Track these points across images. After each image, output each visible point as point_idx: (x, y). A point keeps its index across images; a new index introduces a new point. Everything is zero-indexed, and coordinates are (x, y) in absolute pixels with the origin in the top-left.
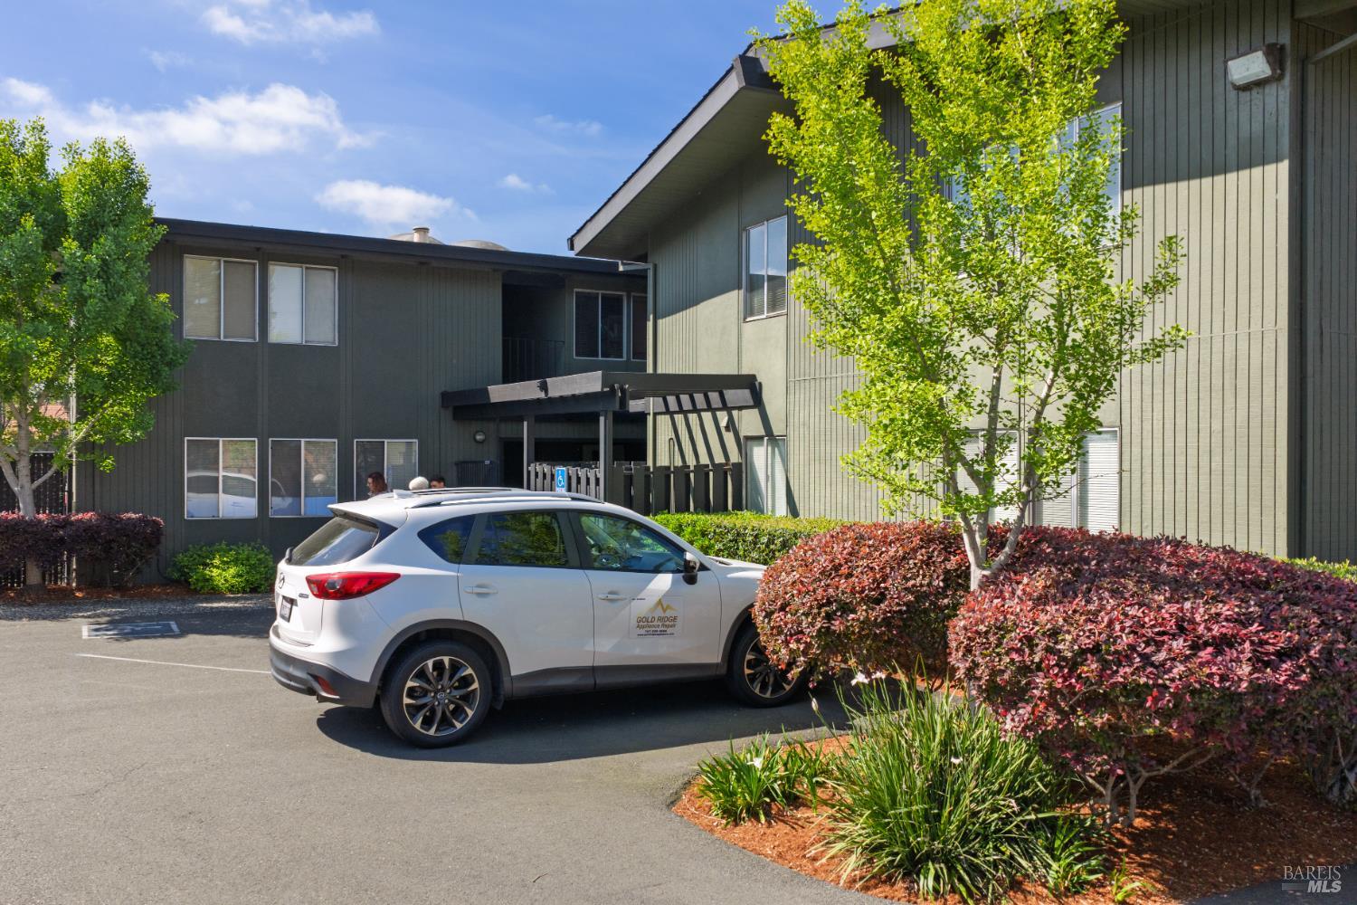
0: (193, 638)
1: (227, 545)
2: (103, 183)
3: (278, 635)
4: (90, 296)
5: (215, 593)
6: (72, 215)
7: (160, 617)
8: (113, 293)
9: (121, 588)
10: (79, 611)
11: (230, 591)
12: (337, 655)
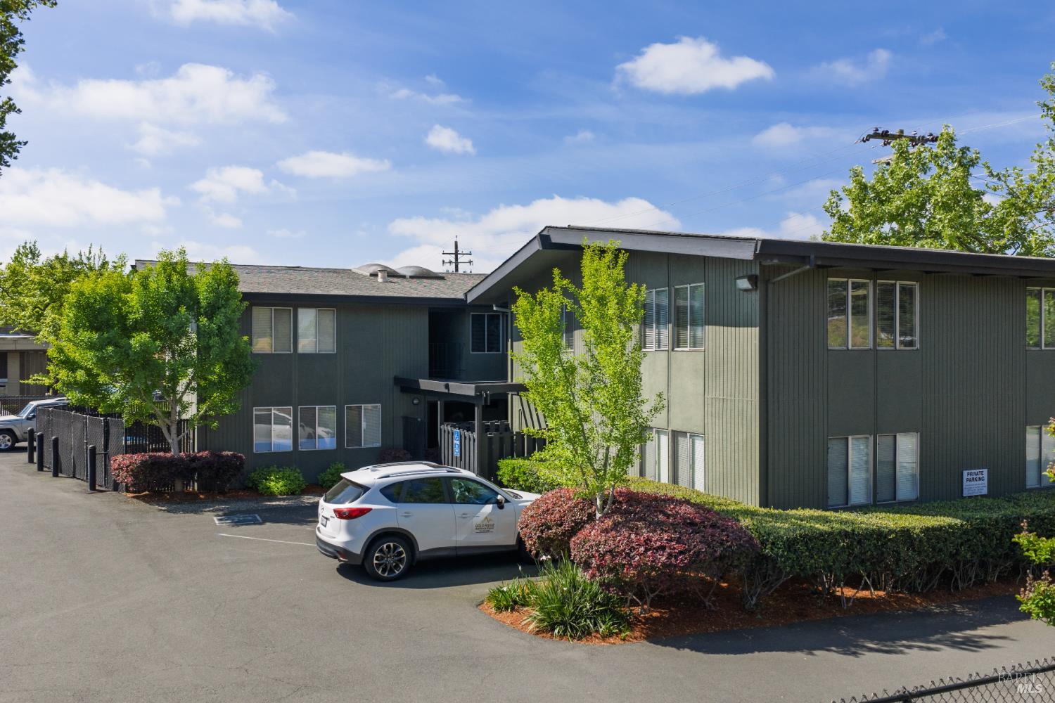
0: (268, 524)
1: (278, 468)
2: (219, 286)
4: (213, 346)
5: (272, 496)
6: (204, 303)
7: (249, 512)
8: (224, 343)
9: (222, 493)
10: (206, 508)
11: (281, 495)
12: (346, 543)
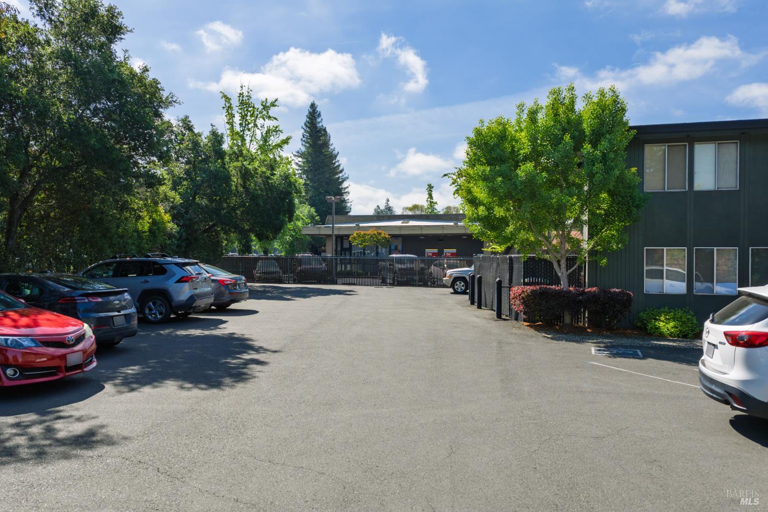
0: (650, 360)
1: (669, 309)
2: (603, 112)
3: (704, 365)
4: (597, 173)
5: (662, 337)
6: (588, 131)
7: (631, 347)
8: (608, 170)
9: (610, 329)
10: (589, 339)
11: (670, 336)
12: (744, 382)
